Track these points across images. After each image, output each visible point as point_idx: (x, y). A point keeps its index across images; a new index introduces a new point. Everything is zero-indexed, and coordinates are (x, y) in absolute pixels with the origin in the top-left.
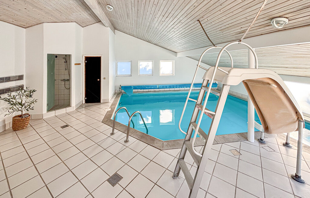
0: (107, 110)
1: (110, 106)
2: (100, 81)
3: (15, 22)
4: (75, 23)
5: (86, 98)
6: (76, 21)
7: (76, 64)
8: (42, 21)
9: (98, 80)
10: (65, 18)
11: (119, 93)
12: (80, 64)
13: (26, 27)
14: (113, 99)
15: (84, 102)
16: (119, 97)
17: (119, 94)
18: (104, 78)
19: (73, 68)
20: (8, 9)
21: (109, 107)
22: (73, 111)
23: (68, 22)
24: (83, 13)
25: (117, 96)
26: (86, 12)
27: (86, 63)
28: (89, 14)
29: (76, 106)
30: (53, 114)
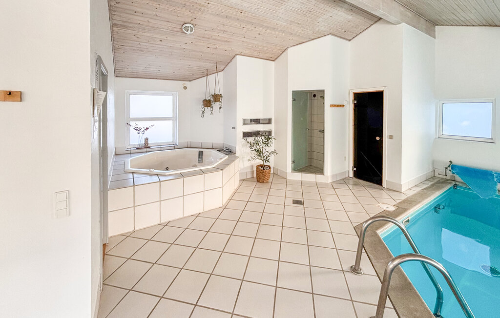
0: (384, 207)
1: (398, 201)
2: (381, 141)
3: (261, 55)
4: (330, 36)
5: (355, 169)
6: (332, 32)
7: (333, 106)
8: (285, 46)
9: (378, 138)
10: (310, 32)
11: (445, 182)
12: (343, 106)
13: (274, 60)
14: (418, 189)
15: (351, 175)
16: (438, 188)
17: (443, 183)
18: (391, 137)
19: (329, 112)
20: (245, 40)
21: (395, 203)
22: (327, 184)
23: (319, 37)
24: (335, 11)
25: (433, 185)
26: (339, 8)
27: (356, 106)
28: (347, 9)
29: (333, 176)
30: (298, 176)
